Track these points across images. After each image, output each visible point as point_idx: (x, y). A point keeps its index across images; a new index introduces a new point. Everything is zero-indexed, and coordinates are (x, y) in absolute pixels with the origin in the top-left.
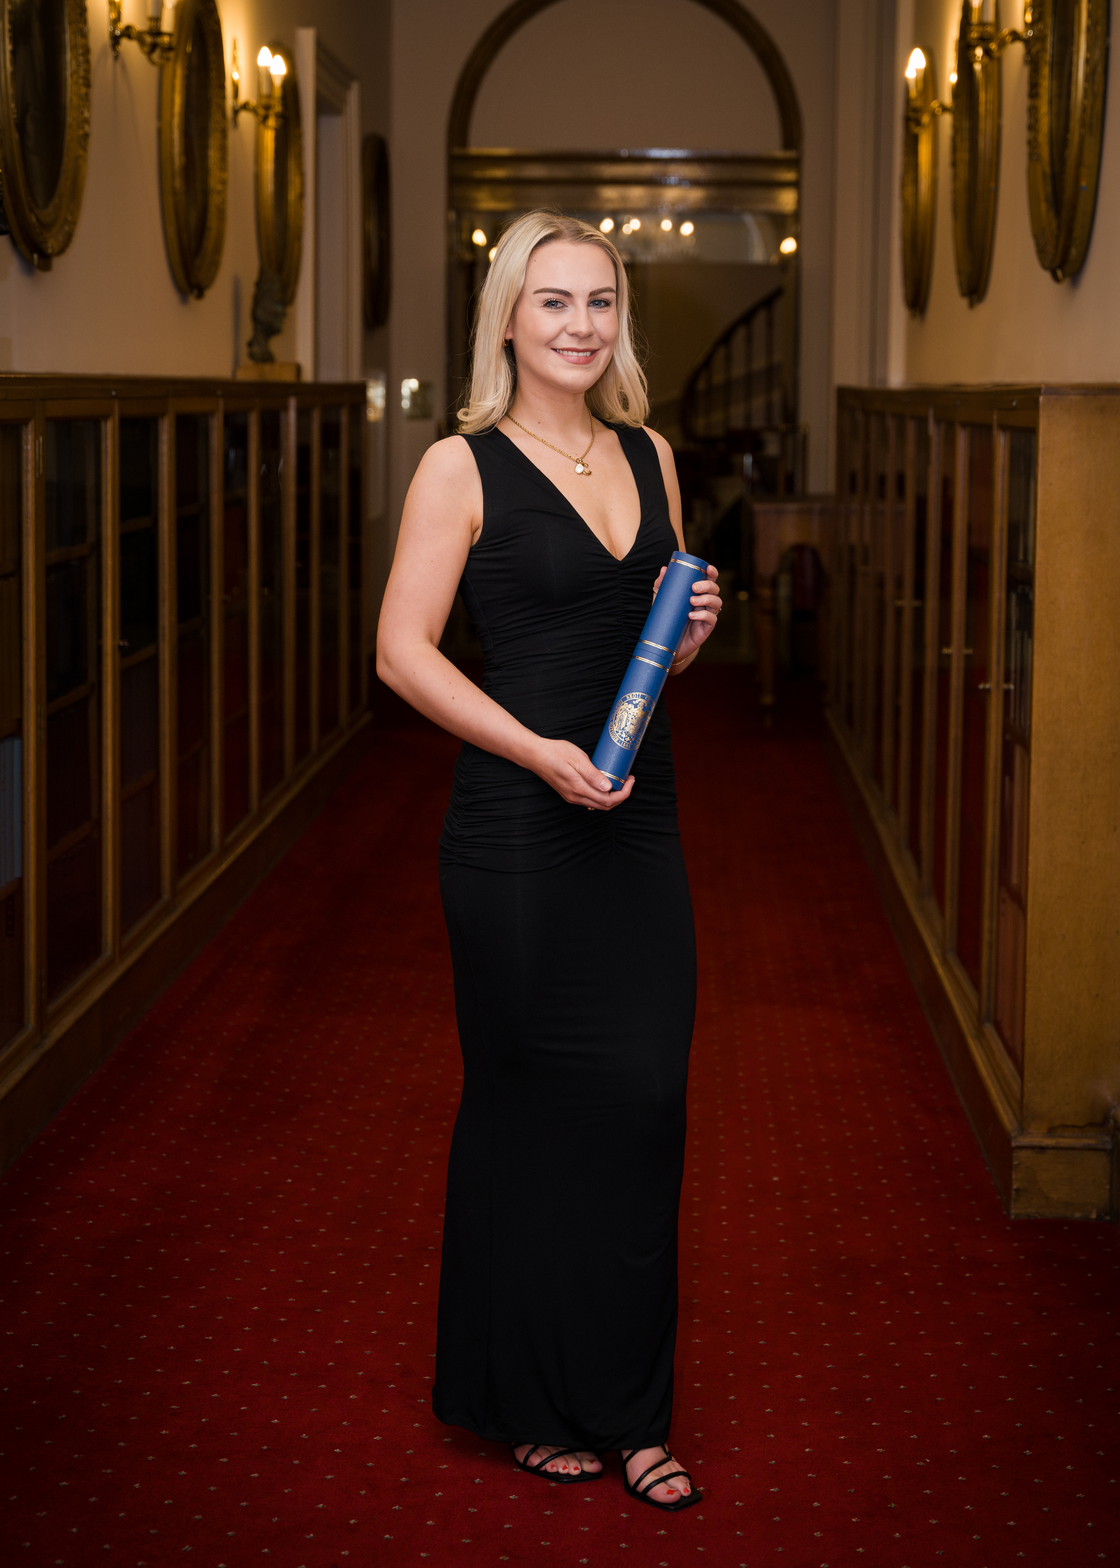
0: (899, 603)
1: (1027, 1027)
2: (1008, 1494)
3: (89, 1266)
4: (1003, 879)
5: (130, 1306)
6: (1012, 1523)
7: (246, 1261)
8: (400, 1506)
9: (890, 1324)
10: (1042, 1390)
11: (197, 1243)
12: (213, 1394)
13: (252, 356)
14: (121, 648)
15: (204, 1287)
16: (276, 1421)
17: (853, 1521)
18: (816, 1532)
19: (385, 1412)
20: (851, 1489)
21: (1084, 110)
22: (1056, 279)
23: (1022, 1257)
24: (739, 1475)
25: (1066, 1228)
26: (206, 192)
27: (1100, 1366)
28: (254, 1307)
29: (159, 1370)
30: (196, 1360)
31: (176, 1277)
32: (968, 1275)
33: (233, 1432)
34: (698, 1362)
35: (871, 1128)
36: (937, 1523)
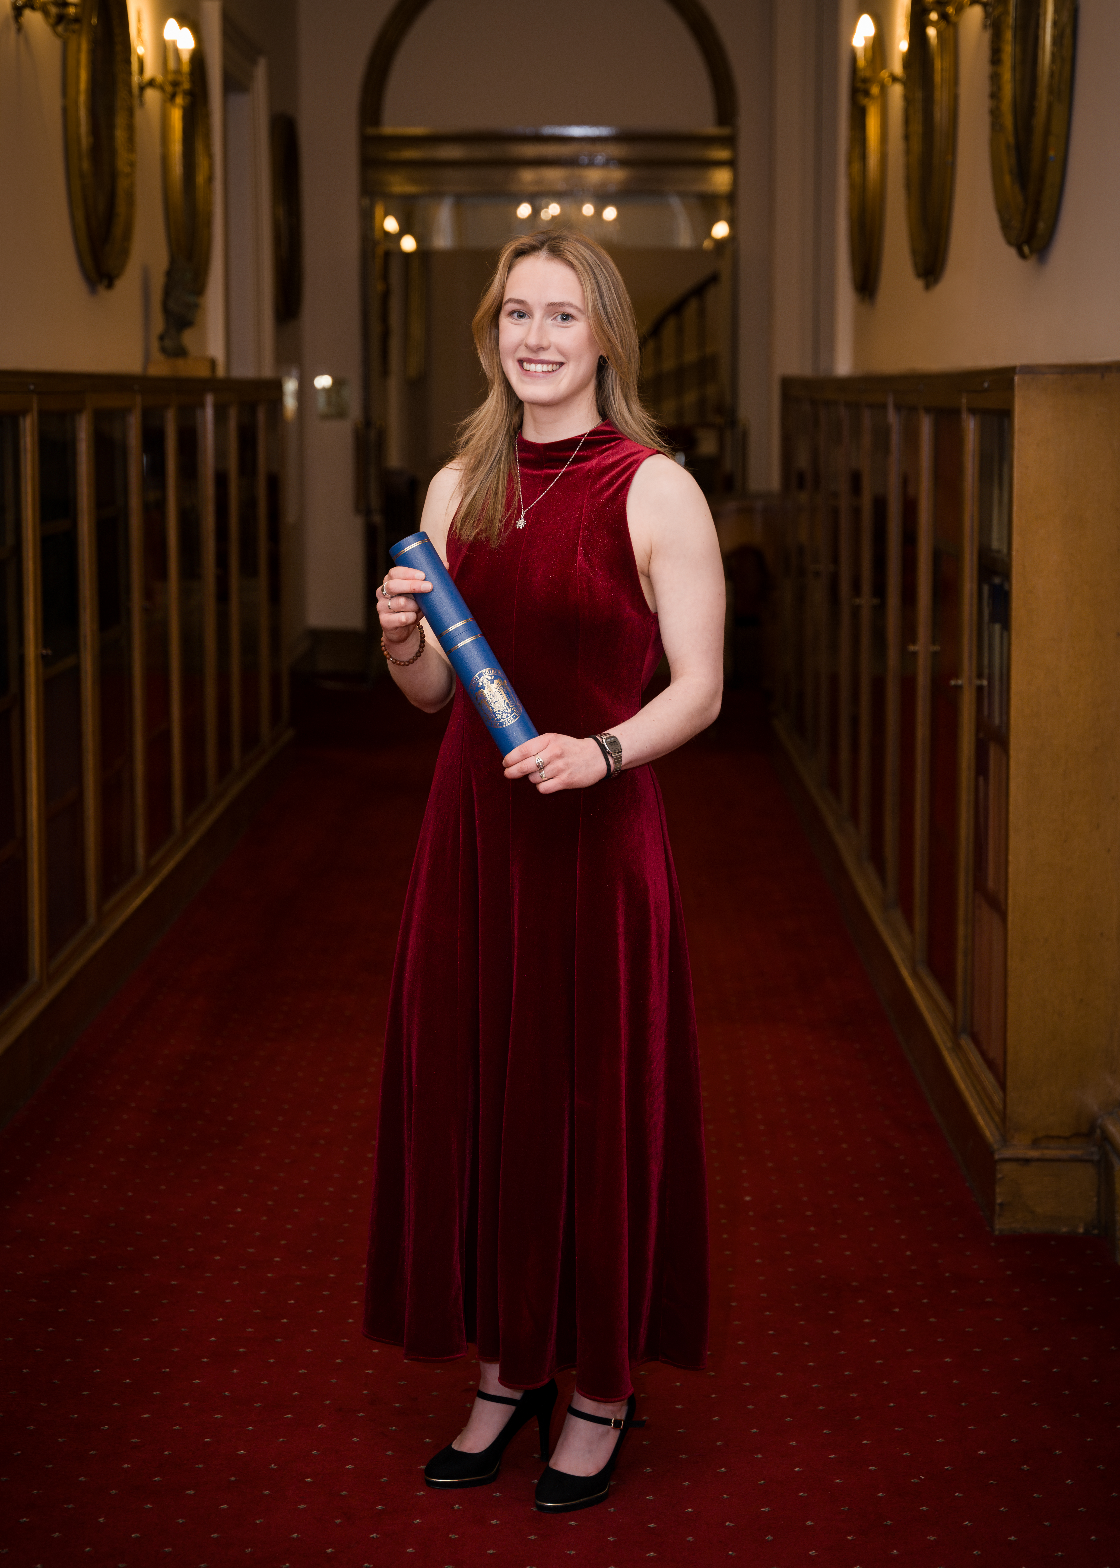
0: (858, 601)
1: (1009, 1034)
2: (1007, 1509)
3: (34, 1300)
4: (979, 884)
5: (81, 1340)
6: (1013, 1538)
7: (199, 1292)
8: (377, 1534)
9: (875, 1342)
10: (1037, 1405)
11: (146, 1275)
12: (175, 1427)
13: (163, 350)
14: (44, 657)
15: (157, 1319)
16: (242, 1451)
17: (848, 1539)
18: (811, 1551)
19: (355, 1440)
20: (845, 1507)
21: (1052, 75)
22: (1022, 255)
23: (1009, 1273)
24: (727, 1495)
25: (1053, 1243)
26: (113, 175)
27: (1095, 1380)
28: (211, 1338)
29: (115, 1404)
30: (155, 1393)
31: (127, 1310)
32: (953, 1291)
33: (198, 1465)
34: (678, 1384)
35: (844, 1146)
36: (935, 1539)
